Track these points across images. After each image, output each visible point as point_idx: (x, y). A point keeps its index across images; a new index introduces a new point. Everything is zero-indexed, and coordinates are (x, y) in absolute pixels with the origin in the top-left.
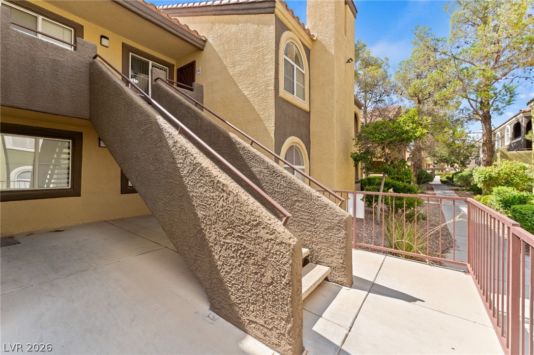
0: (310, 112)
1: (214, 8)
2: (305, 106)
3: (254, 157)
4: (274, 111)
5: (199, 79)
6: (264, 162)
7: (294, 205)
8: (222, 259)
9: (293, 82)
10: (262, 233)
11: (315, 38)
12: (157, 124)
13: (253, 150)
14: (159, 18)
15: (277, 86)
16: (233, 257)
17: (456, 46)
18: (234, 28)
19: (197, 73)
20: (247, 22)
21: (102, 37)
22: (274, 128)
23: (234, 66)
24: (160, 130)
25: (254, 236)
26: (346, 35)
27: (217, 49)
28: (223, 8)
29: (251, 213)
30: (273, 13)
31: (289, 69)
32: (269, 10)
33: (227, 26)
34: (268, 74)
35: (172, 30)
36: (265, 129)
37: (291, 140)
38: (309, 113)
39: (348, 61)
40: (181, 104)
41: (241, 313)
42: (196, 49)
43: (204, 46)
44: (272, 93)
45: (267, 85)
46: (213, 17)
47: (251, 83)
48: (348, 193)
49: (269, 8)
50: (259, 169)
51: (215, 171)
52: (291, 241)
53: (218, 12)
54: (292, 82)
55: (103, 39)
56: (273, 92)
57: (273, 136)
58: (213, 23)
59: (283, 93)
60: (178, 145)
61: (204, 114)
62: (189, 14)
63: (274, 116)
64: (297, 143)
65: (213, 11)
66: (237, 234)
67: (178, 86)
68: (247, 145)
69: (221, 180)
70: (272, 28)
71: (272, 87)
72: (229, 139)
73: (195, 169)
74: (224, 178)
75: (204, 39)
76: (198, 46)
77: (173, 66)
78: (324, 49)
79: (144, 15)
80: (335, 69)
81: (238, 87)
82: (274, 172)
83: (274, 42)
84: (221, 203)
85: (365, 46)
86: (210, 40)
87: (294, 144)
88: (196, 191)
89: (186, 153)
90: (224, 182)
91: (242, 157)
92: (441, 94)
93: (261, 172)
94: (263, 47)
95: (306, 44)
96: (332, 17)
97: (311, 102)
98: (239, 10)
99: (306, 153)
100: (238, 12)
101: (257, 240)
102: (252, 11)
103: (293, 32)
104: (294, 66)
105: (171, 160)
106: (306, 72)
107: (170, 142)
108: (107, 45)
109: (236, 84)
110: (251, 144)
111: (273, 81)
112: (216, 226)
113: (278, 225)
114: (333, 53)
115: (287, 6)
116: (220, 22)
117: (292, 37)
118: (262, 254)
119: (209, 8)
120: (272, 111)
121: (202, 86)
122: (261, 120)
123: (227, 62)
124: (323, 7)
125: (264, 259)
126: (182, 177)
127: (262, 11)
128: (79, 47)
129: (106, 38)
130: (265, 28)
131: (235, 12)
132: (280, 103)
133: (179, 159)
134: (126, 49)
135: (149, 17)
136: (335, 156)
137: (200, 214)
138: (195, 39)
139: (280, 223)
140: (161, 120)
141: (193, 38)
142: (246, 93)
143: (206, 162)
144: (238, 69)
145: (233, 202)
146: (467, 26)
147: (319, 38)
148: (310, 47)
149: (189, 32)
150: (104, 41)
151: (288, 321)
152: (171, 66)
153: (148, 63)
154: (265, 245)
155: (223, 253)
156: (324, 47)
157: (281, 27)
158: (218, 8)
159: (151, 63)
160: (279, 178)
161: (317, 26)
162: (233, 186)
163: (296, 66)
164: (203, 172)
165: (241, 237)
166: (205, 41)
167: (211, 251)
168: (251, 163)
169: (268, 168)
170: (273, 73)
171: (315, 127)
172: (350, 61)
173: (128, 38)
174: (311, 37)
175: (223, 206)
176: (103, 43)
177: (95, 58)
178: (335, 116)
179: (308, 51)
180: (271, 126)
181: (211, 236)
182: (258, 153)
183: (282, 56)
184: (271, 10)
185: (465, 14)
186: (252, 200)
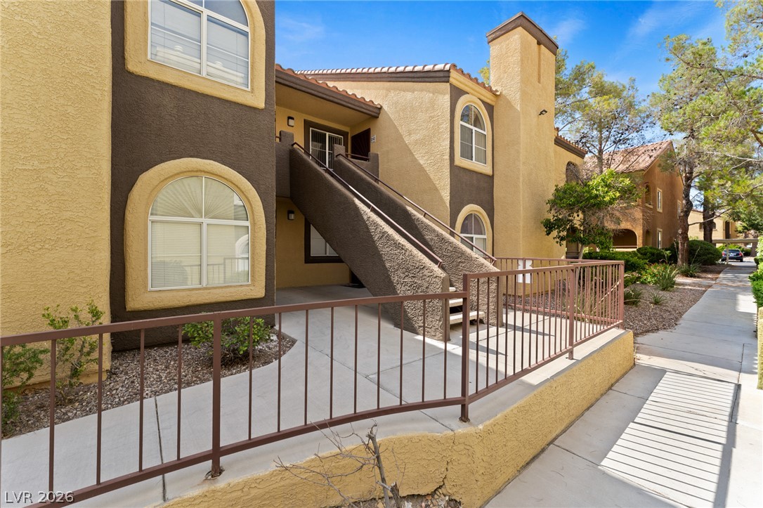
0: (493, 175)
1: (389, 75)
2: (486, 169)
3: (427, 226)
4: (449, 180)
5: (374, 148)
6: (434, 230)
7: (458, 265)
8: (402, 292)
9: (472, 147)
10: (426, 272)
11: (498, 93)
12: (354, 203)
13: (427, 221)
14: (339, 97)
15: (452, 155)
16: (409, 290)
17: (741, 54)
18: (409, 95)
19: (372, 141)
20: (422, 90)
21: (290, 118)
22: (449, 197)
23: (410, 134)
24: (356, 208)
25: (421, 275)
26: (539, 82)
27: (392, 117)
28: (398, 75)
29: (420, 261)
30: (448, 82)
31: (466, 133)
32: (444, 79)
33: (402, 93)
34: (443, 144)
35: (350, 105)
36: (441, 198)
37: (469, 209)
38: (492, 177)
39: (541, 113)
40: (362, 180)
41: (414, 323)
42: (369, 117)
43: (379, 114)
44: (447, 163)
45: (443, 155)
46: (388, 84)
47: (426, 153)
48: (518, 259)
49: (444, 77)
50: (431, 237)
51: (397, 237)
52: (442, 275)
53: (394, 79)
54: (470, 148)
55: (290, 120)
56: (448, 161)
57: (448, 205)
58: (388, 90)
59: (460, 161)
60: (371, 219)
61: (379, 186)
62: (363, 79)
63: (449, 186)
64: (476, 211)
65: (388, 77)
66: (411, 275)
67: (353, 157)
68: (421, 217)
69: (401, 242)
70: (447, 98)
71: (447, 157)
72: (406, 211)
73: (383, 236)
74: (402, 241)
75: (379, 107)
76: (373, 113)
77: (348, 133)
78: (509, 104)
79: (328, 97)
80: (522, 127)
81: (413, 155)
82: (443, 239)
83: (449, 111)
84: (401, 256)
85: (594, 68)
86: (385, 108)
87: (473, 213)
88: (384, 250)
89: (377, 225)
90: (403, 243)
91: (416, 227)
92: (708, 130)
93: (432, 239)
94: (438, 116)
95: (488, 101)
96: (518, 69)
97: (495, 164)
98: (414, 78)
99: (489, 225)
100: (413, 80)
101: (422, 278)
102: (427, 79)
103: (472, 94)
104: (472, 130)
105: (365, 230)
106: (488, 132)
107: (365, 217)
108: (293, 125)
109: (412, 153)
110: (424, 216)
111: (448, 150)
112: (398, 272)
113: (435, 267)
114: (519, 109)
115: (462, 72)
116: (395, 89)
117: (469, 100)
118: (426, 285)
119: (384, 75)
120: (448, 181)
121: (378, 155)
122: (436, 189)
123: (403, 130)
124: (508, 57)
125: (427, 288)
126: (374, 242)
127: (437, 79)
128: (282, 138)
129: (292, 118)
130: (440, 97)
131: (410, 80)
132: (456, 171)
133: (372, 229)
134: (307, 124)
135: (331, 98)
136: (521, 224)
137: (388, 265)
138: (371, 109)
139: (437, 266)
140: (357, 201)
141: (369, 108)
142: (422, 162)
143: (391, 231)
144: (414, 137)
145: (409, 256)
146: (755, 25)
147: (504, 93)
148: (493, 103)
149: (365, 103)
150: (291, 122)
151: (440, 321)
152: (345, 134)
153: (325, 134)
154: (427, 279)
155: (403, 289)
156: (508, 102)
157: (457, 93)
158: (393, 75)
159: (327, 134)
160: (447, 244)
161: (501, 79)
162: (408, 246)
163: (474, 129)
164: (389, 237)
165: (414, 277)
166: (380, 109)
167: (395, 289)
168: (424, 232)
169: (438, 236)
170: (448, 142)
171: (500, 192)
172: (544, 113)
173: (309, 114)
174: (494, 93)
175: (402, 259)
176: (290, 124)
177: (293, 145)
178: (521, 179)
179: (490, 108)
180: (446, 195)
181: (395, 279)
182: (430, 224)
183: (458, 123)
184: (446, 79)
185: (746, 10)
186: (420, 254)
